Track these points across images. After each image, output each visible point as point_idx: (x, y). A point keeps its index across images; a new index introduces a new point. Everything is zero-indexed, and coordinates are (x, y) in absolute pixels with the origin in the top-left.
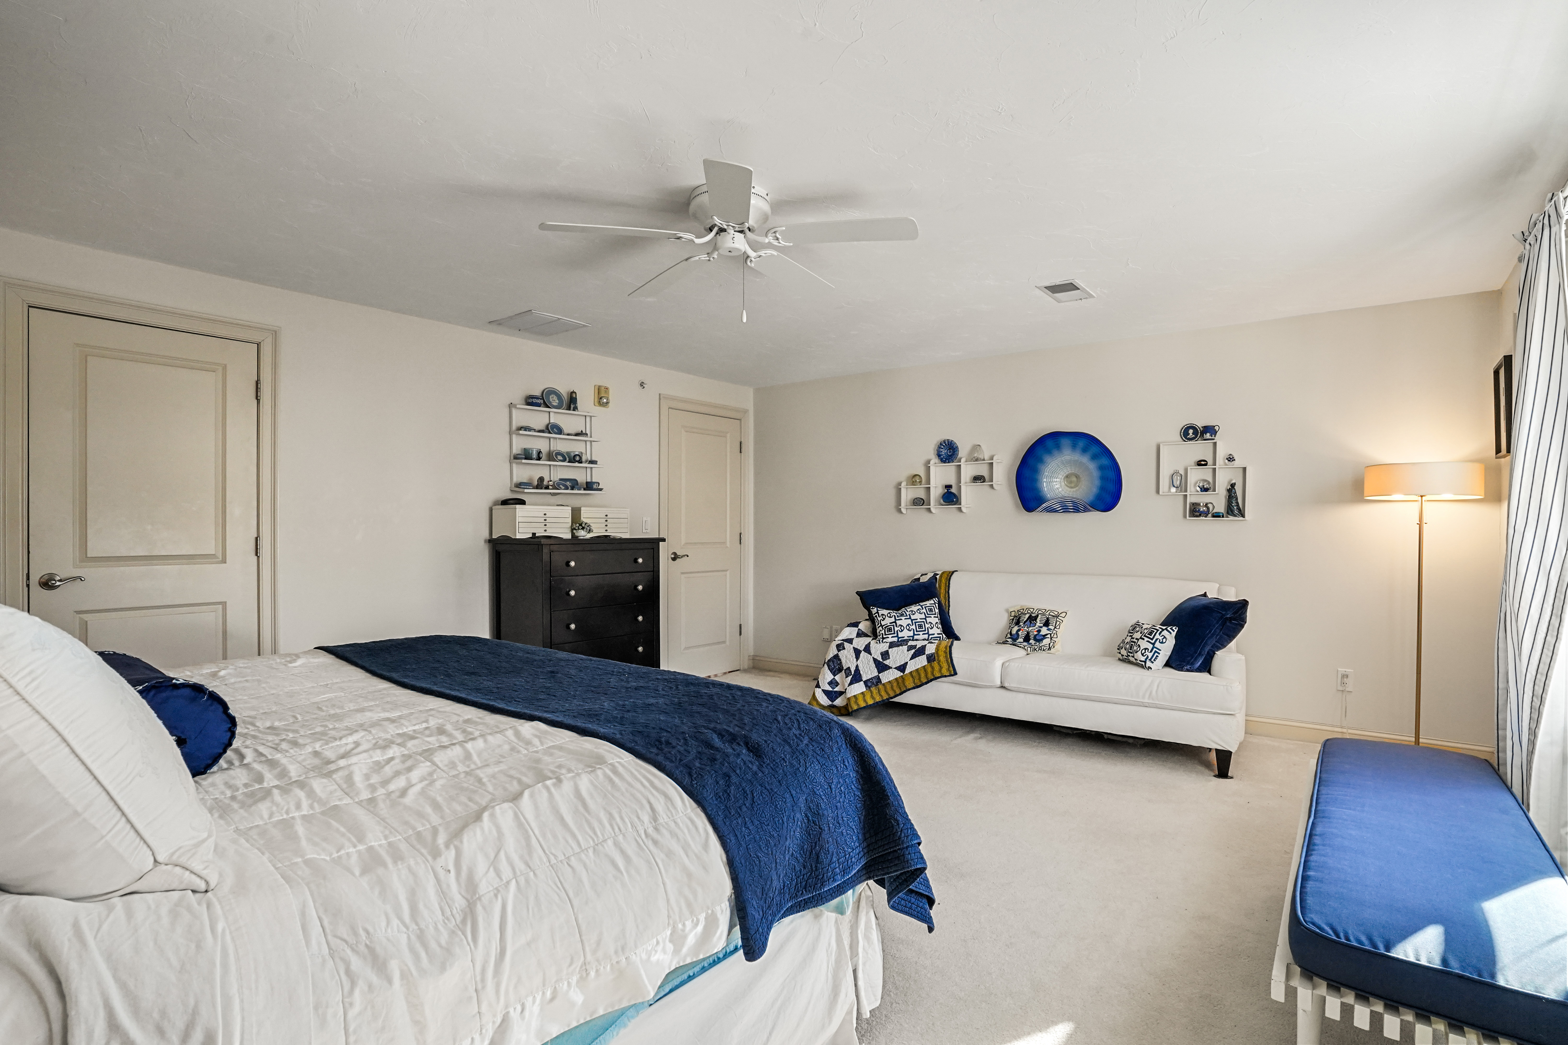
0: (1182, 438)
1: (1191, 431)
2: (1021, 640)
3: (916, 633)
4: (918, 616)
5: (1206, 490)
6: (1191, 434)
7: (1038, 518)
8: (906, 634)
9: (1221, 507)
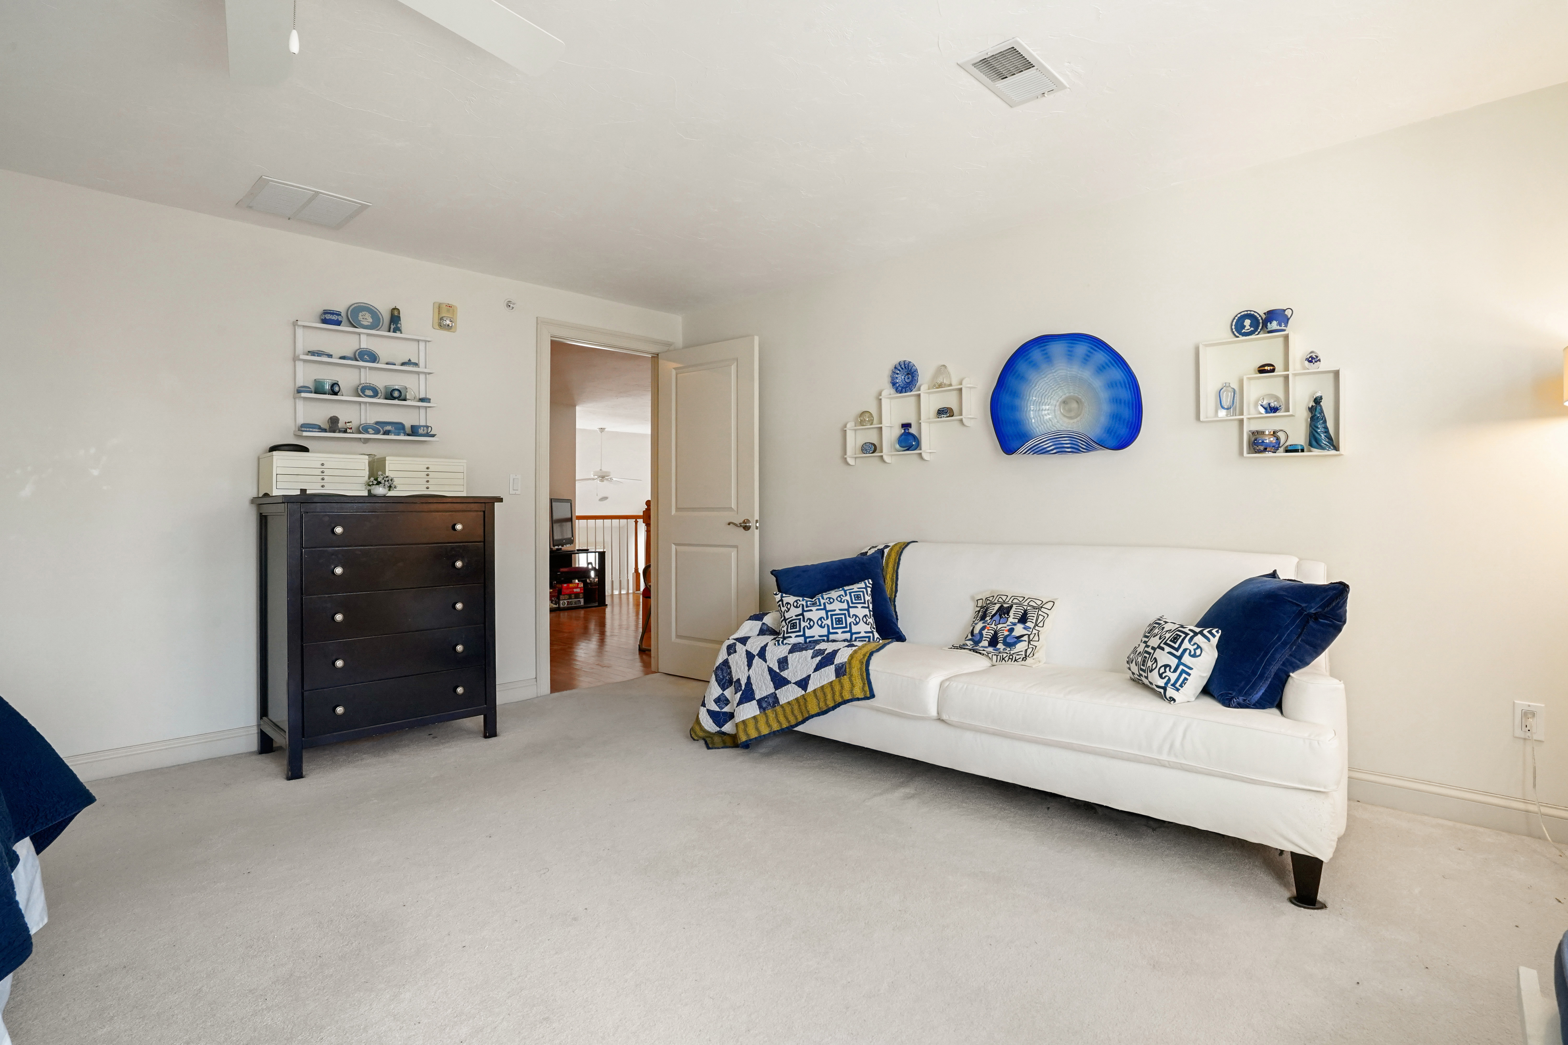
0: (1233, 332)
1: (1247, 322)
2: (985, 643)
3: (831, 631)
4: (837, 606)
5: (1275, 410)
6: (1248, 327)
7: (1020, 462)
8: (816, 632)
9: (1298, 435)
